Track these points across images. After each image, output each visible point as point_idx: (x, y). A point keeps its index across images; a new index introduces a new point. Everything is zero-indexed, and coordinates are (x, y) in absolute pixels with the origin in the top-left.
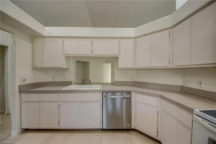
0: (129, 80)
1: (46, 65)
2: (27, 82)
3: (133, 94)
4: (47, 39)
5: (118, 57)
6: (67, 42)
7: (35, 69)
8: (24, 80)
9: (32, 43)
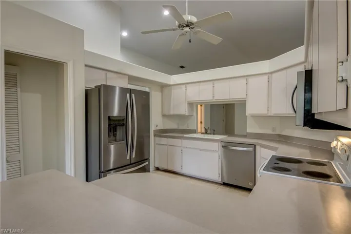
0: (270, 132)
1: (172, 113)
2: (159, 128)
3: (258, 148)
4: (173, 86)
5: (245, 101)
6: (190, 88)
7: (164, 116)
8: (157, 126)
9: (162, 92)
